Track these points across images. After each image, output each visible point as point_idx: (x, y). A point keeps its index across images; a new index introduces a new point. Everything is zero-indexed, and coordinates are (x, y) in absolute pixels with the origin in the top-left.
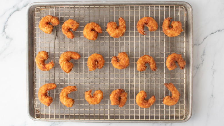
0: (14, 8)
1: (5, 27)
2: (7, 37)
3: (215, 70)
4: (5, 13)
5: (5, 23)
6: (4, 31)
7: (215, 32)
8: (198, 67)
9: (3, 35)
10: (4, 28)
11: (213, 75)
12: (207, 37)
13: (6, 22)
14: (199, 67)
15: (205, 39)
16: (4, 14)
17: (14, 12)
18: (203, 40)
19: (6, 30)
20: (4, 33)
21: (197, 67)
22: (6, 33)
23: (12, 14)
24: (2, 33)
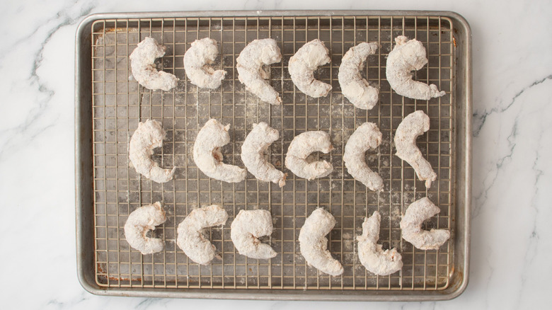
0: (58, 18)
1: (37, 63)
2: (41, 89)
3: (541, 172)
4: (37, 30)
5: (38, 55)
6: (34, 74)
7: (542, 79)
8: (500, 162)
9: (32, 83)
10: (35, 67)
11: (535, 184)
12: (522, 92)
13: (40, 51)
14: (501, 164)
15: (517, 96)
16: (34, 32)
17: (58, 27)
18: (514, 99)
19: (38, 71)
20: (34, 78)
21: (497, 165)
22: (38, 78)
23: (54, 32)
24: (30, 78)
